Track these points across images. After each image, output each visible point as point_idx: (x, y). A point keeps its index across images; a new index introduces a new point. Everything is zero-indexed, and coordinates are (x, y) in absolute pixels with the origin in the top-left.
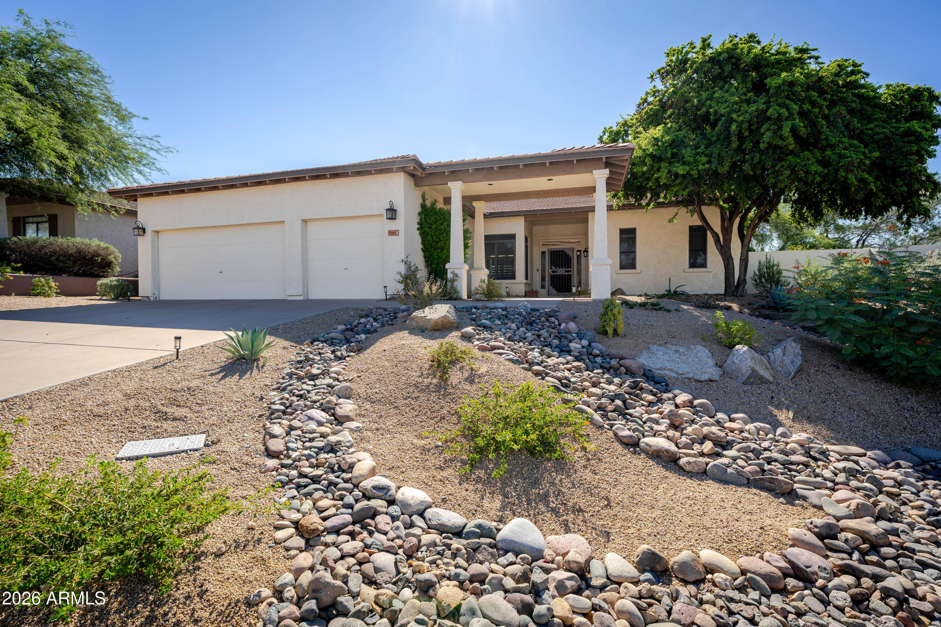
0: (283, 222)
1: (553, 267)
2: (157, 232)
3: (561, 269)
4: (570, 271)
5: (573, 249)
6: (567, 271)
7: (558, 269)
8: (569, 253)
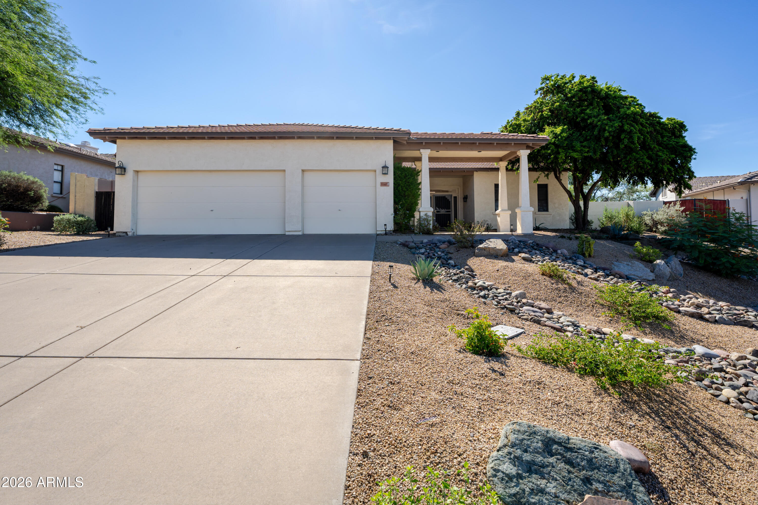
0: (284, 171)
1: (437, 209)
2: (137, 172)
3: (443, 210)
4: (450, 212)
5: (451, 195)
6: (447, 212)
7: (441, 210)
8: (449, 198)
